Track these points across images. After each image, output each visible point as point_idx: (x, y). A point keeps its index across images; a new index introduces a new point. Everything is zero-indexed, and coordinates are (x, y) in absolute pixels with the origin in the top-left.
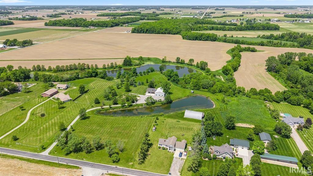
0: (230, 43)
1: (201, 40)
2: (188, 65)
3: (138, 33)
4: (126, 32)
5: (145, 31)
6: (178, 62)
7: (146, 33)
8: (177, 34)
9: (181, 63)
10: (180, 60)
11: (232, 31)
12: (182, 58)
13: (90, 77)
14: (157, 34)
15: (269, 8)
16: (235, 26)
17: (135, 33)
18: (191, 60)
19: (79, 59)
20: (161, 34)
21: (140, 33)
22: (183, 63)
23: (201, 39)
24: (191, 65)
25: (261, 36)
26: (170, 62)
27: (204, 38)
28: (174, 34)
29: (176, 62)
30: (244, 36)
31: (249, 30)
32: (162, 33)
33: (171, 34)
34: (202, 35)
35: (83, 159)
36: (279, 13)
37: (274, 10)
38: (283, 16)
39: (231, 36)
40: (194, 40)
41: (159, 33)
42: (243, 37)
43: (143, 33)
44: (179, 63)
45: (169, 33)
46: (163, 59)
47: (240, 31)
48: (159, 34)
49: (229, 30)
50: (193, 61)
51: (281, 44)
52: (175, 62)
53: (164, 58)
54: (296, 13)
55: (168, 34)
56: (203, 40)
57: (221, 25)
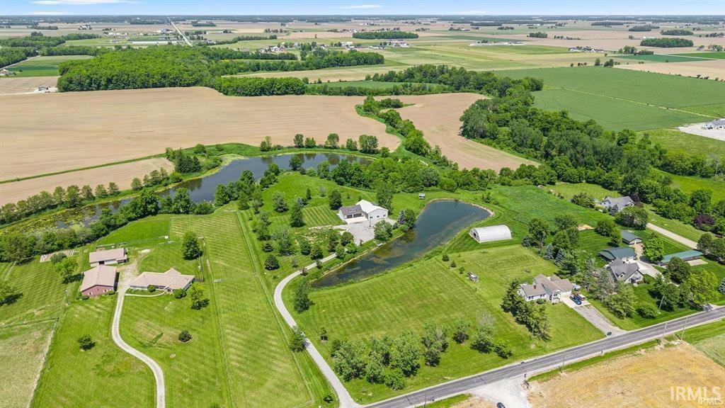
0: (338, 95)
1: (272, 94)
2: (326, 148)
3: (83, 90)
4: (36, 91)
5: (103, 83)
6: (300, 146)
7: (106, 88)
8: (194, 84)
9: (309, 147)
10: (304, 139)
11: (302, 70)
12: (307, 135)
13: (142, 217)
14: (141, 88)
15: (301, 20)
16: (291, 59)
17: (72, 90)
18: (333, 137)
19: (18, 180)
20: (153, 87)
21: (87, 90)
22: (311, 145)
23: (273, 91)
24: (335, 148)
25: (371, 77)
26: (279, 148)
27: (279, 89)
28: (188, 85)
29: (294, 145)
30: (343, 79)
31: (333, 65)
32: (155, 86)
33: (180, 86)
34: (273, 82)
35: (445, 380)
36: (335, 31)
37: (316, 24)
38: (352, 36)
39: (317, 81)
40: (256, 95)
41: (144, 85)
42: (340, 81)
43: (98, 89)
44: (303, 147)
45: (173, 85)
46: (263, 143)
47: (317, 69)
48: (146, 87)
49: (295, 70)
50: (338, 139)
51: (424, 89)
52: (292, 147)
53: (264, 140)
54: (363, 30)
55: (170, 86)
56: (277, 94)
57: (261, 59)
